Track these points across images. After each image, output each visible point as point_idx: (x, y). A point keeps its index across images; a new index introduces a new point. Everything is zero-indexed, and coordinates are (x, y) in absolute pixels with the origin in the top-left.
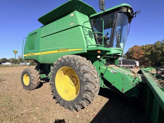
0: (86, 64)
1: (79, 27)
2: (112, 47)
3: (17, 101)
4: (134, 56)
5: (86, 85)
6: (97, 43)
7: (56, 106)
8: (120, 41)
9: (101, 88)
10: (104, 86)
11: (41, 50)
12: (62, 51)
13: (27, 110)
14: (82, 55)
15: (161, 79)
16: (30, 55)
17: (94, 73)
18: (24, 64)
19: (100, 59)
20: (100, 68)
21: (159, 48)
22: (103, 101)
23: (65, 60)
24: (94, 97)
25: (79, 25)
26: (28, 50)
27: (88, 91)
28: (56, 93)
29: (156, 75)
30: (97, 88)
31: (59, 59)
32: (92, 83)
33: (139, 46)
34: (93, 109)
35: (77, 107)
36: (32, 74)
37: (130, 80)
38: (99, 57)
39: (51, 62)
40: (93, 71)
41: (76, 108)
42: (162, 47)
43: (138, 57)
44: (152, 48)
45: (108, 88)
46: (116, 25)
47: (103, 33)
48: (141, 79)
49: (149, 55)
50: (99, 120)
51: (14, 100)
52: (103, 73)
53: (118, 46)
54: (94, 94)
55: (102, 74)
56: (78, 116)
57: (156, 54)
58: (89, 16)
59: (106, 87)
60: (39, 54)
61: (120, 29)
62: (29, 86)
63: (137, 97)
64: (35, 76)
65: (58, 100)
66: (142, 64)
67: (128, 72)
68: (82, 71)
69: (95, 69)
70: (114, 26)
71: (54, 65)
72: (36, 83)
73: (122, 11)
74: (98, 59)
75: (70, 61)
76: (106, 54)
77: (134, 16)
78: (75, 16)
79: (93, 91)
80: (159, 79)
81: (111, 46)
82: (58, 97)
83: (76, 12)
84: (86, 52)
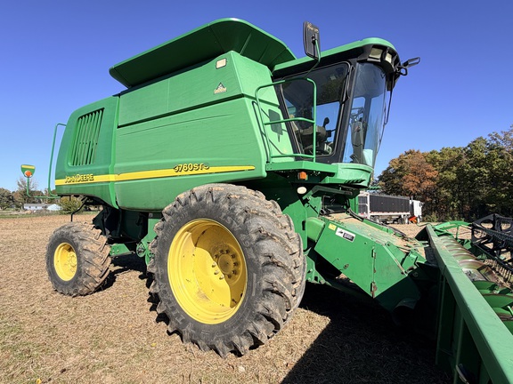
0: (266, 211)
1: (244, 101)
2: (341, 162)
3: (42, 331)
4: (405, 185)
5: (265, 276)
6: (295, 150)
7: (171, 343)
8: (362, 142)
9: (308, 283)
10: (316, 279)
11: (117, 165)
12: (189, 172)
13: (78, 356)
14: (252, 184)
15: (484, 256)
16: (77, 180)
17: (290, 239)
18: (40, 208)
19: (304, 198)
20: (306, 224)
21: (480, 161)
22: (314, 324)
23: (201, 199)
24: (288, 310)
25: (242, 96)
26: (70, 164)
27: (273, 292)
28: (170, 302)
29: (471, 244)
30: (298, 284)
31: (182, 196)
32: (284, 267)
33: (421, 152)
34: (284, 347)
35: (238, 342)
36: (85, 242)
37: (394, 258)
38: (302, 190)
39: (152, 206)
40: (286, 234)
41: (235, 347)
42: (489, 157)
43: (419, 186)
44: (460, 158)
45: (328, 283)
46: (350, 98)
47: (314, 122)
48: (424, 256)
49: (453, 181)
50: (306, 377)
51: (27, 328)
52: (315, 237)
53: (357, 158)
54: (289, 301)
55: (311, 243)
56: (241, 369)
57: (472, 179)
58: (271, 68)
59: (323, 281)
60: (112, 178)
61: (362, 108)
62: (75, 282)
63: (412, 306)
64: (95, 248)
65: (177, 322)
66: (431, 210)
67: (387, 234)
68: (256, 233)
69: (290, 226)
70: (346, 99)
71: (165, 215)
72: (98, 273)
73: (369, 60)
74: (300, 196)
75: (216, 202)
76: (322, 182)
77: (403, 71)
78: (229, 66)
79: (287, 293)
80: (480, 257)
81: (337, 157)
82: (178, 316)
83: (233, 54)
84: (265, 174)
